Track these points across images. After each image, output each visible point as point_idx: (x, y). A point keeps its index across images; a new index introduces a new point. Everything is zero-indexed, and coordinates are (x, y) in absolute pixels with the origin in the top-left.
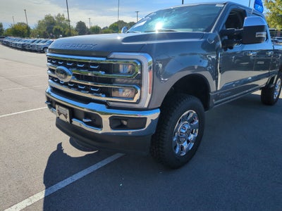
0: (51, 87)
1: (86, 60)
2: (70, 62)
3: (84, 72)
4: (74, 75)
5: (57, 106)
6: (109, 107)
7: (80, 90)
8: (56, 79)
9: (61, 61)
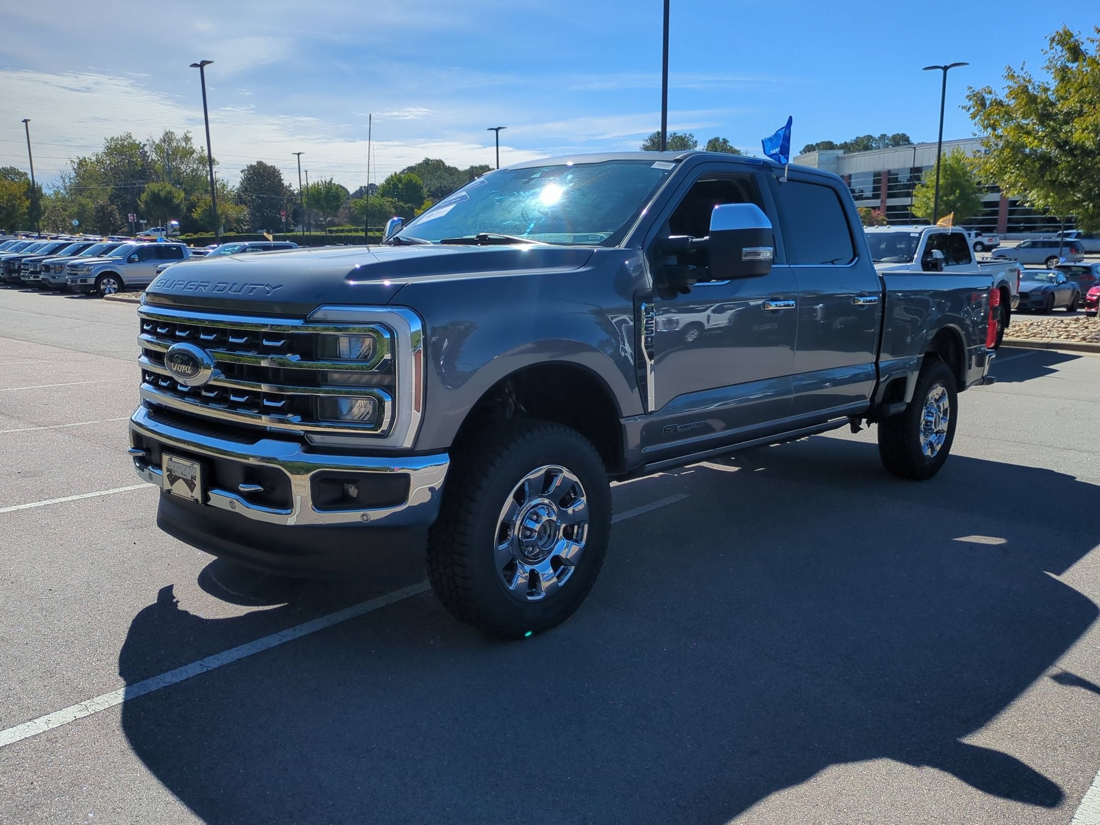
0: (148, 405)
1: (256, 325)
2: (208, 331)
3: (248, 358)
4: (219, 365)
5: (165, 458)
6: (311, 449)
7: (234, 406)
8: (166, 378)
9: (183, 328)
